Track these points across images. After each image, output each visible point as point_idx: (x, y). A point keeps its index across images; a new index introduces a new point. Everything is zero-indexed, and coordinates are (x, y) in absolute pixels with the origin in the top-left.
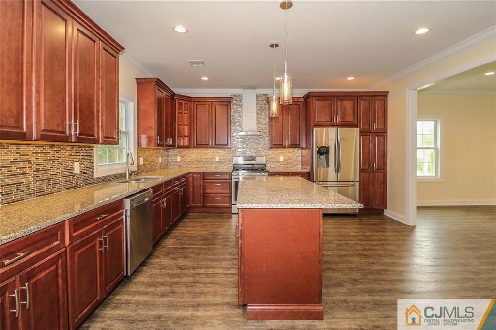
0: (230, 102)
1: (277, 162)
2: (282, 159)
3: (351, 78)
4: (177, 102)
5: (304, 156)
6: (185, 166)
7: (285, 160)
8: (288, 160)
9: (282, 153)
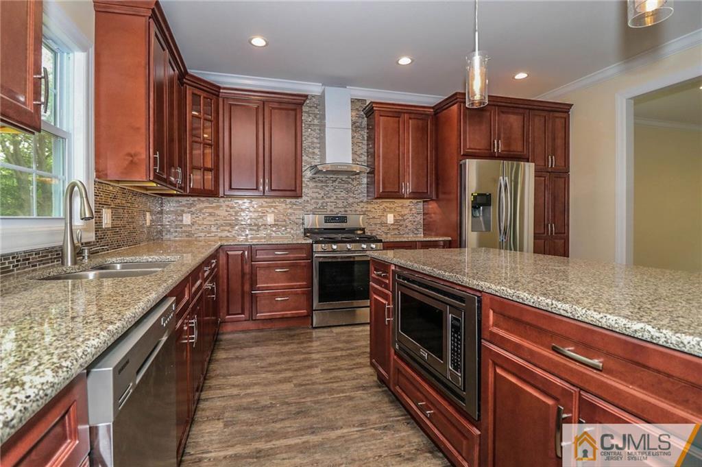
0: (302, 104)
1: (384, 224)
2: (390, 219)
3: (521, 76)
4: (189, 91)
5: (427, 214)
6: (202, 234)
7: (396, 221)
8: (401, 220)
9: (391, 208)
